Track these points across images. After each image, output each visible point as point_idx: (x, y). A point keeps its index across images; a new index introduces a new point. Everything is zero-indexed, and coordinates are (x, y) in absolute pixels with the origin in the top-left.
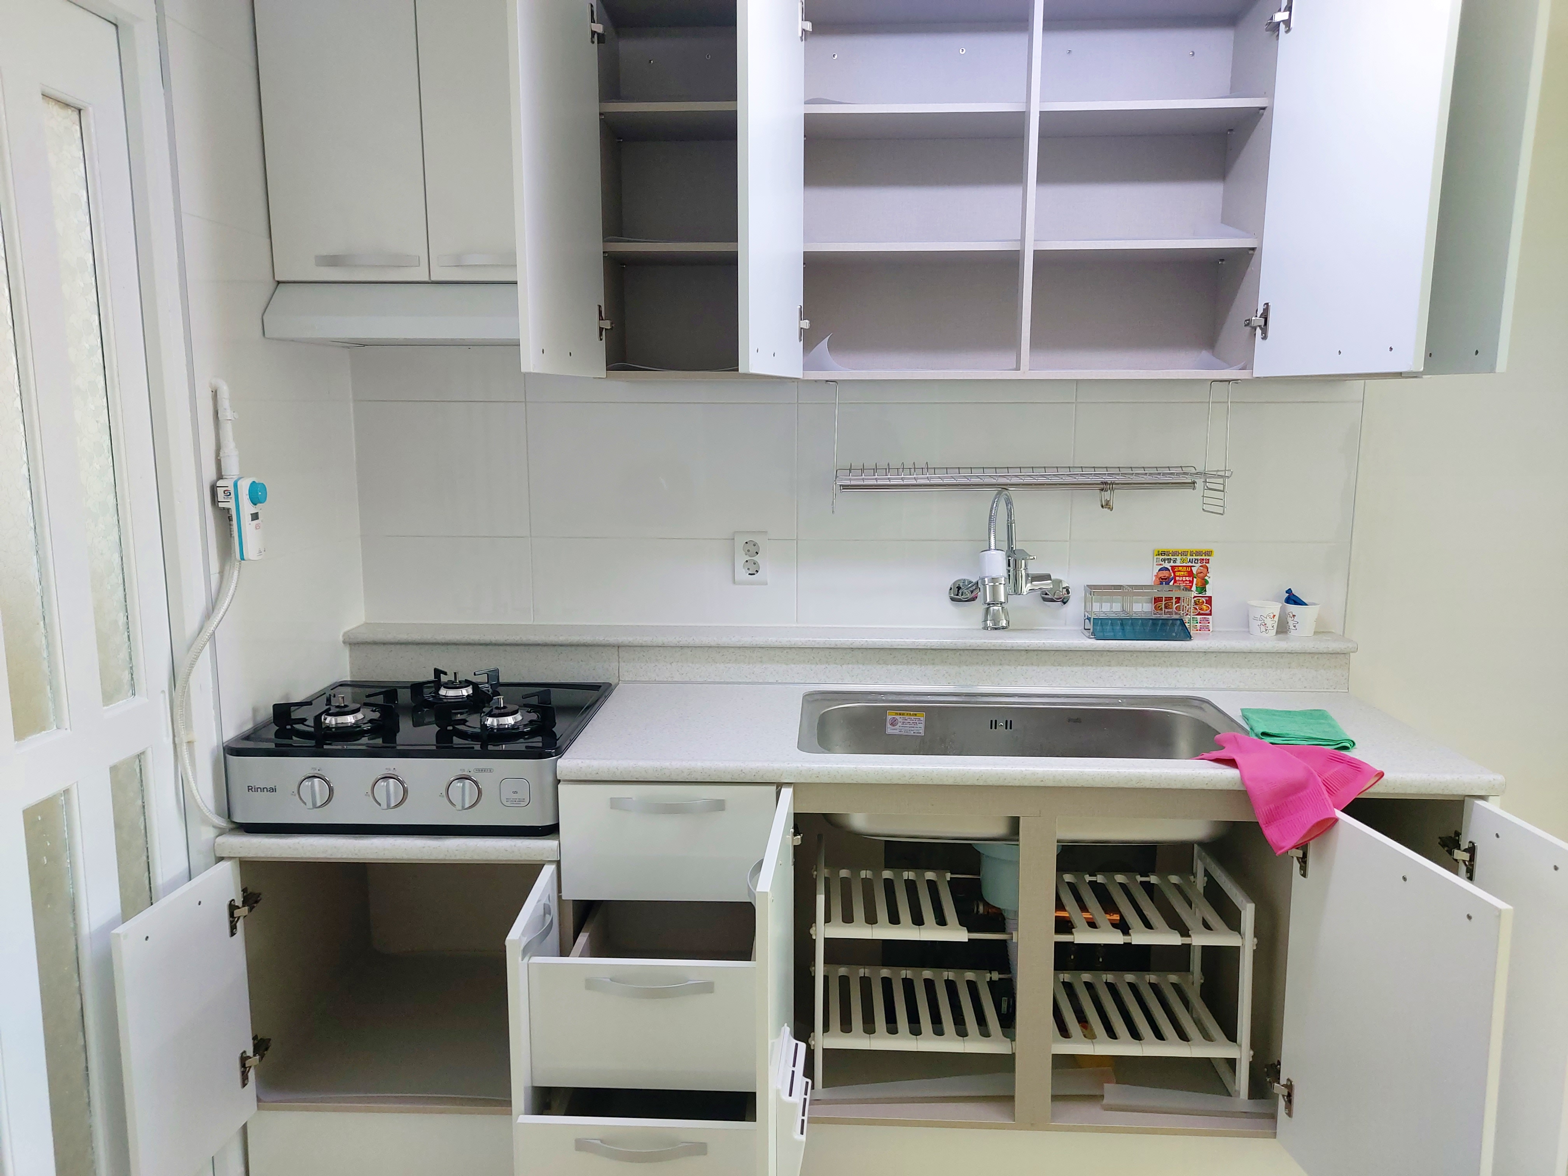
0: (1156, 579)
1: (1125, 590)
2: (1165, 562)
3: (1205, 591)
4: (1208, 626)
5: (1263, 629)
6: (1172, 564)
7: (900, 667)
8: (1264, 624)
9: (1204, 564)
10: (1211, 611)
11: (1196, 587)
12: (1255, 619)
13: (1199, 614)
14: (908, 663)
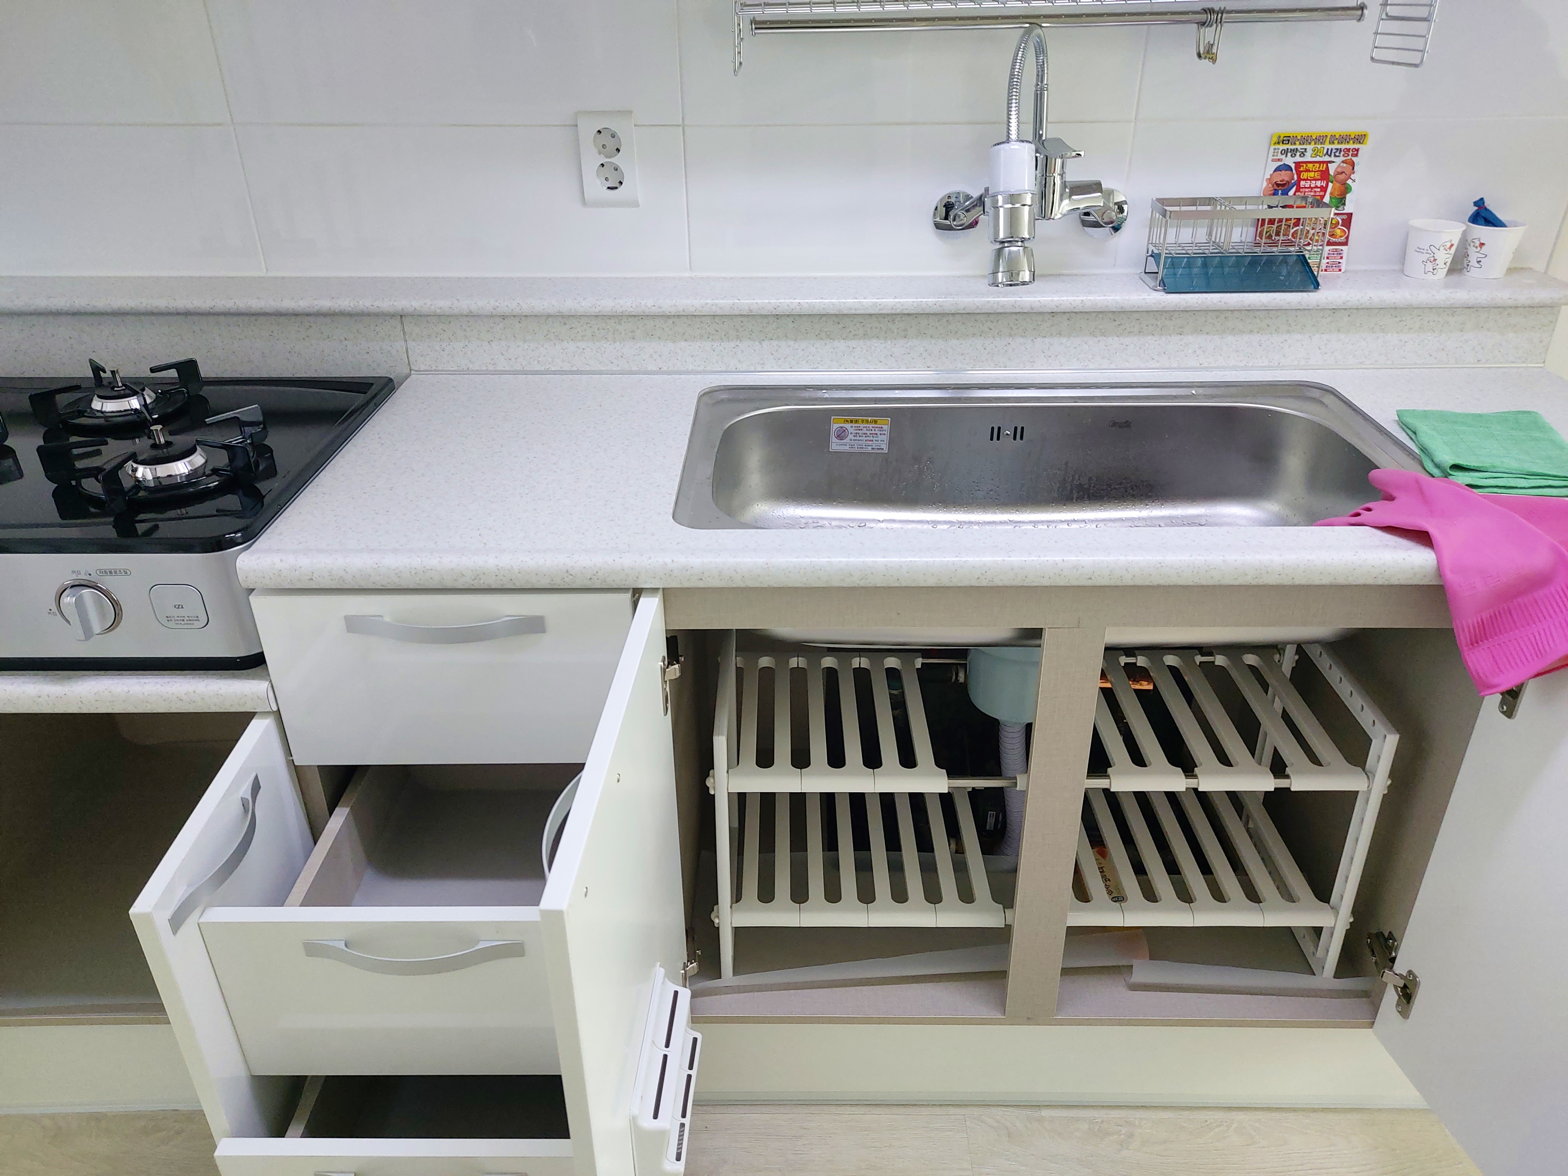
0: (1268, 185)
1: (1219, 208)
2: (1286, 156)
3: (1344, 204)
4: (1339, 263)
5: (1430, 266)
6: (1298, 159)
7: (853, 343)
8: (1432, 259)
9: (1349, 158)
10: (1347, 238)
11: (1330, 197)
12: (1419, 250)
13: (1329, 243)
14: (865, 336)
